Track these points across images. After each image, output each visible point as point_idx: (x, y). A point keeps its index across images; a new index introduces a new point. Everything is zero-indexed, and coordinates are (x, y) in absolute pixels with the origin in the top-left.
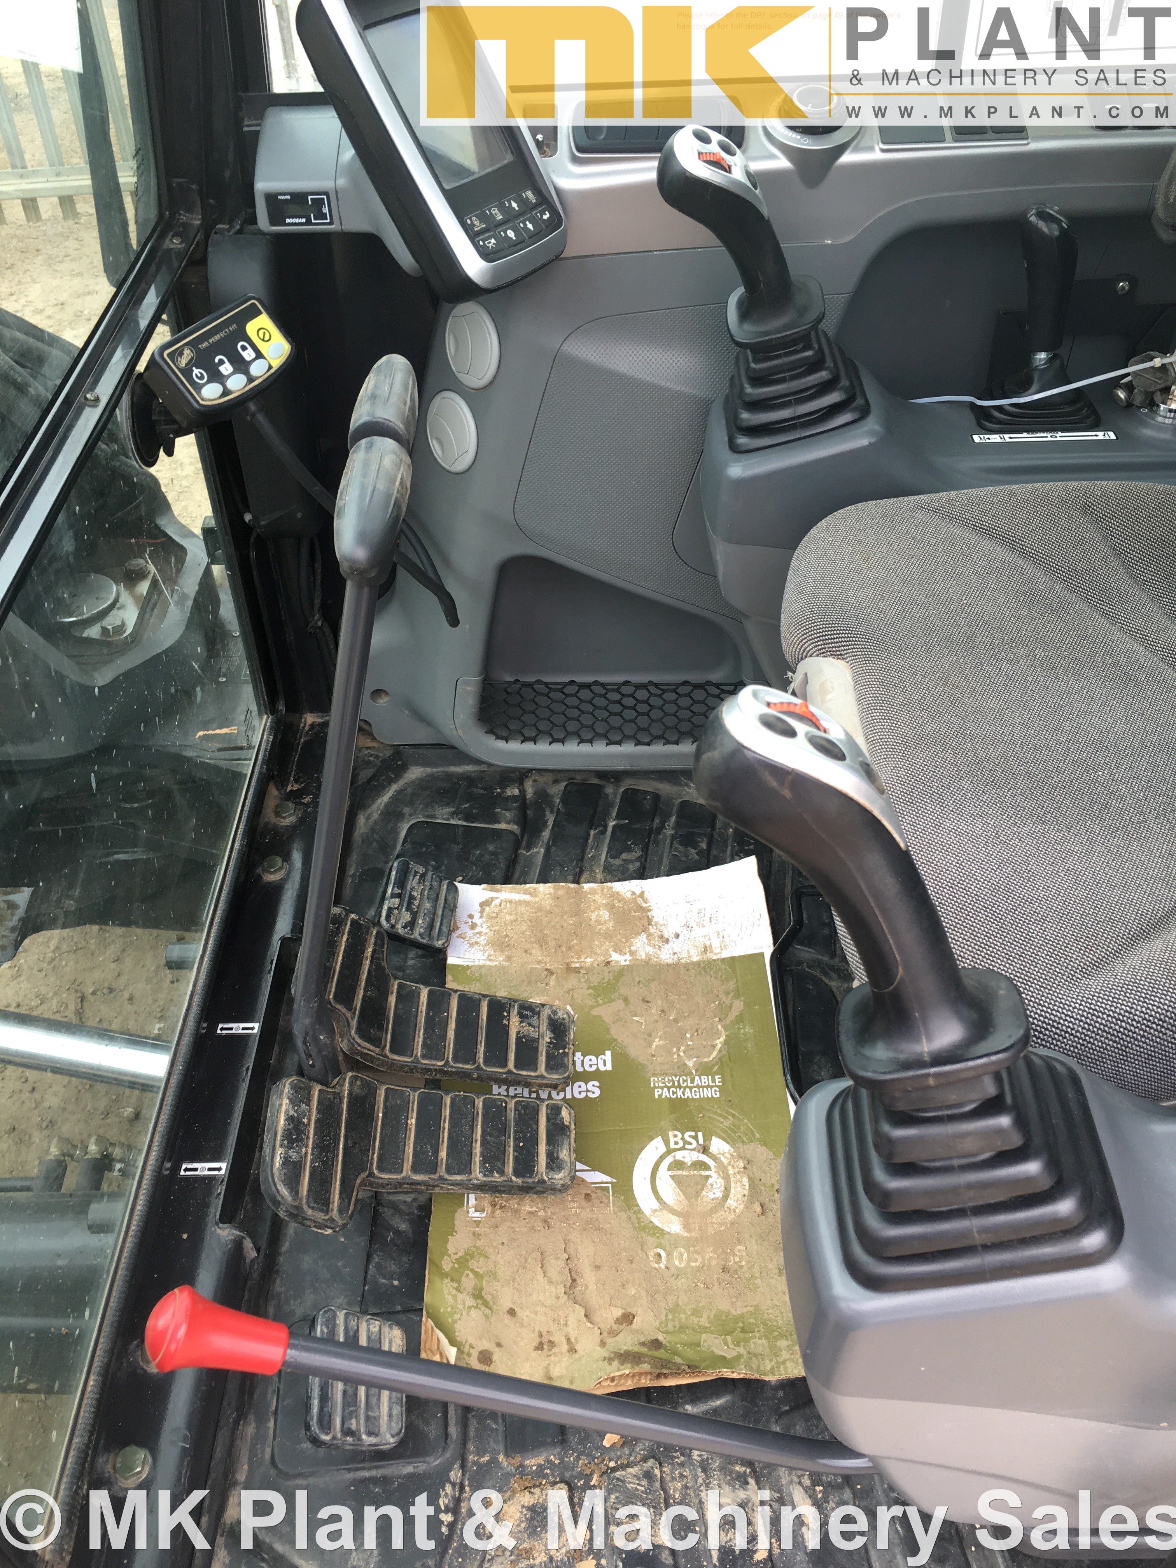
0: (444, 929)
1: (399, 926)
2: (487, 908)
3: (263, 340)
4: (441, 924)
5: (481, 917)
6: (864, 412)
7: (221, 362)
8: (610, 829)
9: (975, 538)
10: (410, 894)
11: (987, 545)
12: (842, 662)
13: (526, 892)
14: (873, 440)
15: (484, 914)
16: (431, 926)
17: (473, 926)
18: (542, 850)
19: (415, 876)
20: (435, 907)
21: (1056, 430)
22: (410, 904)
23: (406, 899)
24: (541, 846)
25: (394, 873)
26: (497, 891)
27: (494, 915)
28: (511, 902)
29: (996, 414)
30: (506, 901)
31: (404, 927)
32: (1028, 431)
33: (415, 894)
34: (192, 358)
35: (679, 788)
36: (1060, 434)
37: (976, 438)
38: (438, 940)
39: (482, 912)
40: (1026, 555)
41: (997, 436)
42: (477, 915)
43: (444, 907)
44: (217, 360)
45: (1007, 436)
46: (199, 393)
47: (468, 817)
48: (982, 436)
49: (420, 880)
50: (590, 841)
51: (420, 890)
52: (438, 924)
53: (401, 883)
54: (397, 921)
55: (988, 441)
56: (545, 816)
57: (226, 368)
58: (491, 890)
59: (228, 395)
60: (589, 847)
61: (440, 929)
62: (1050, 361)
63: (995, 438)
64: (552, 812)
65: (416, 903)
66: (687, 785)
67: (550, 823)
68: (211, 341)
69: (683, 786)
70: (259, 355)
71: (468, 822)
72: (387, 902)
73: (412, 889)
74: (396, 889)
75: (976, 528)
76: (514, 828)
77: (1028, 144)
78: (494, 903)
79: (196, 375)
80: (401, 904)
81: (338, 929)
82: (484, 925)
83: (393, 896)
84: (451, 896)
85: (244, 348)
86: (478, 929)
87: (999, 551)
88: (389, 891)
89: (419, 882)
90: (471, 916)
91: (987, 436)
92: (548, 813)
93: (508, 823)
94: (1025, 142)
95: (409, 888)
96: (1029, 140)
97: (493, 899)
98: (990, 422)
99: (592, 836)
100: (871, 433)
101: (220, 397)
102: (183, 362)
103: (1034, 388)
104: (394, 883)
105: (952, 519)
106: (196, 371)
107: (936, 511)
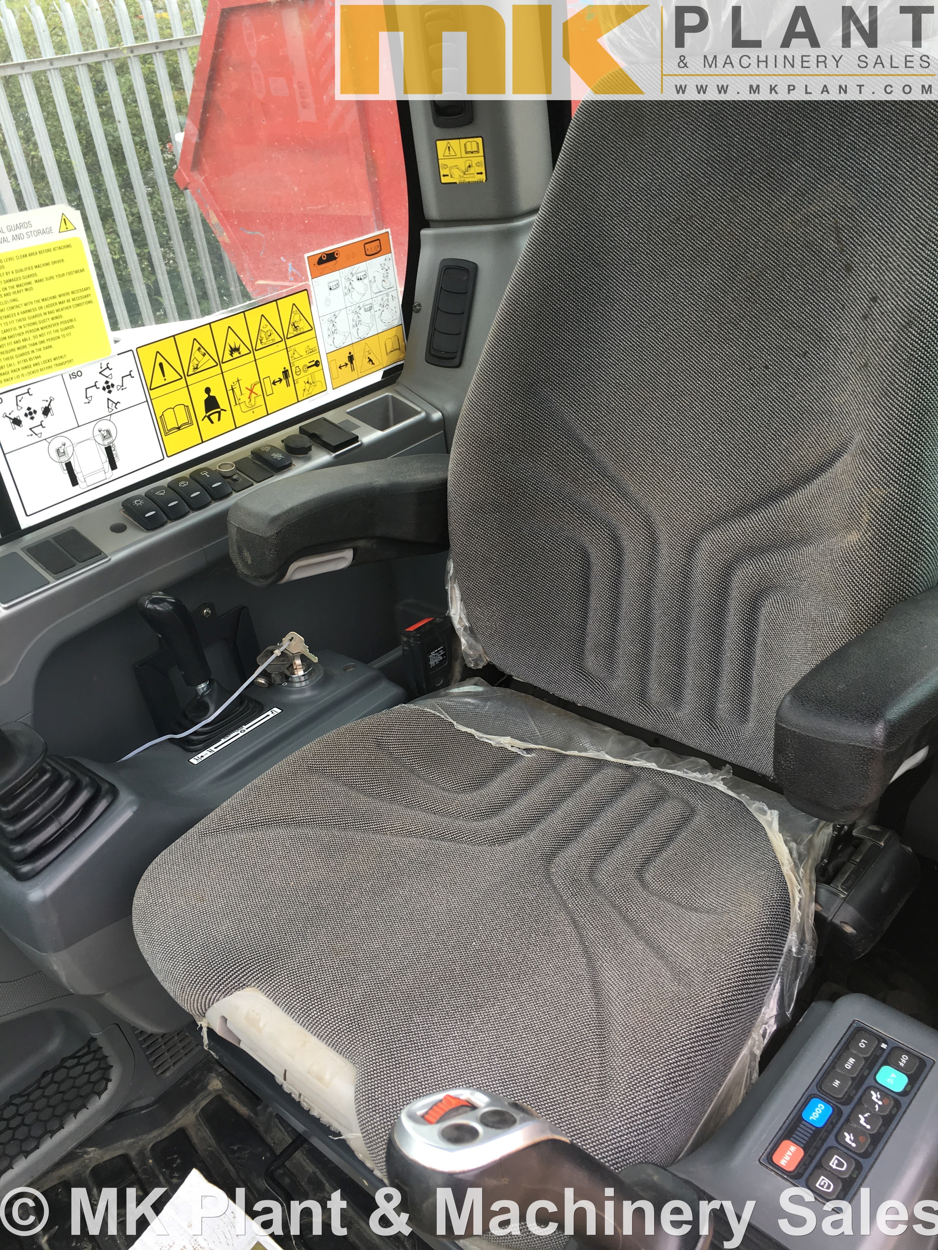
6: (114, 793)
9: (259, 834)
11: (272, 833)
12: (248, 989)
14: (135, 808)
21: (240, 726)
29: (195, 738)
32: (223, 737)
35: (81, 1160)
36: (245, 727)
37: (194, 761)
40: (300, 824)
41: (205, 752)
45: (212, 748)
48: (196, 757)
55: (203, 759)
62: (209, 686)
63: (206, 754)
66: (86, 1153)
69: (82, 1156)
75: (253, 826)
77: (110, 560)
87: (281, 832)
91: (199, 756)
94: (107, 559)
96: (109, 557)
98: (195, 745)
100: (130, 804)
103: (212, 708)
105: (233, 829)
107: (217, 831)
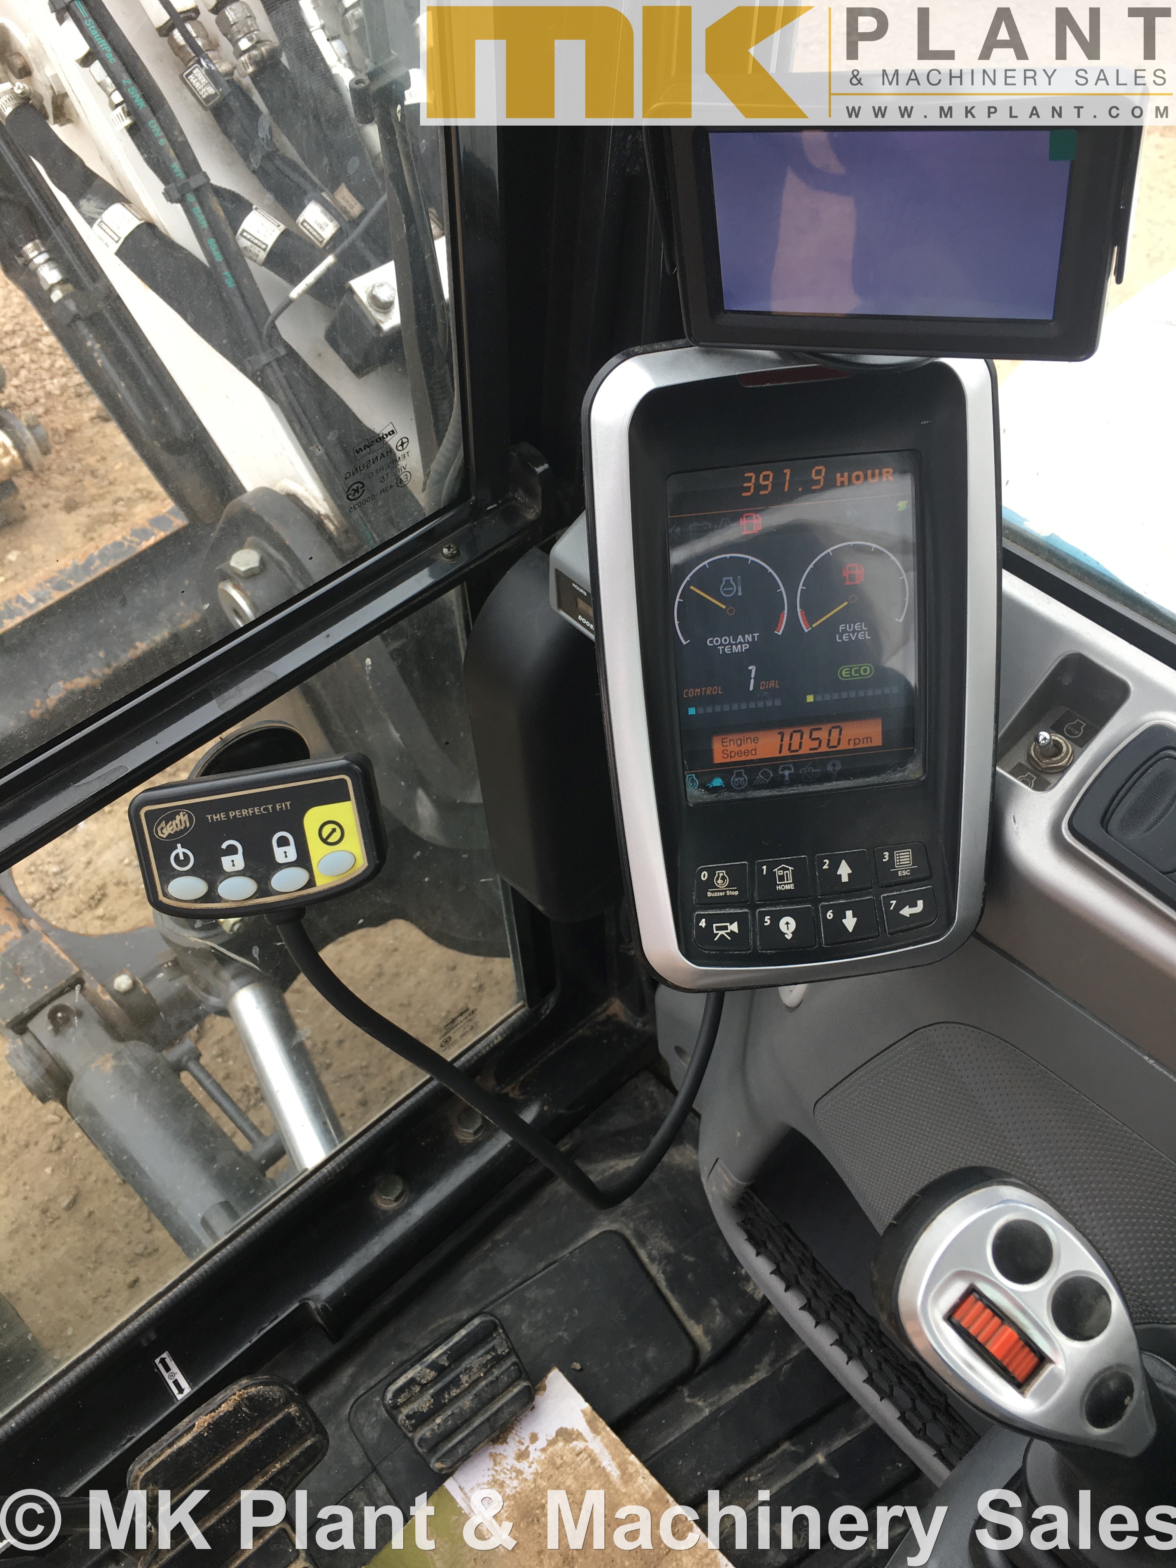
0: (460, 1451)
1: (405, 1411)
2: (561, 1444)
3: (325, 841)
4: (461, 1442)
5: (543, 1450)
7: (232, 850)
8: (809, 1464)
10: (458, 1376)
13: (622, 1466)
15: (551, 1449)
16: (447, 1435)
17: (522, 1455)
18: (707, 1412)
19: (487, 1353)
20: (475, 1413)
22: (446, 1388)
23: (448, 1379)
24: (711, 1404)
25: (463, 1332)
26: (595, 1431)
27: (559, 1462)
28: (594, 1461)
30: (590, 1456)
31: (408, 1417)
33: (464, 1378)
34: (186, 829)
38: (438, 1460)
39: (552, 1443)
42: (542, 1443)
43: (488, 1419)
44: (224, 846)
46: (165, 881)
47: (676, 1280)
49: (488, 1361)
50: (770, 1456)
51: (474, 1378)
52: (460, 1437)
53: (458, 1354)
54: (405, 1404)
56: (759, 1361)
57: (234, 862)
58: (590, 1423)
59: (213, 901)
60: (760, 1465)
61: (455, 1447)
64: (772, 1364)
65: (454, 1392)
67: (754, 1379)
68: (232, 814)
70: (303, 860)
71: (670, 1286)
72: (418, 1368)
73: (468, 1370)
74: (445, 1358)
76: (706, 1345)
78: (575, 1443)
79: (177, 855)
80: (433, 1382)
81: (254, 1419)
82: (534, 1466)
83: (433, 1366)
84: (512, 1408)
85: (283, 842)
86: (523, 1465)
88: (435, 1355)
89: (485, 1365)
90: (534, 1438)
92: (766, 1360)
93: (707, 1332)
95: (464, 1365)
97: (579, 1436)
99: (779, 1451)
101: (196, 901)
102: (167, 830)
104: (450, 1349)
106: (180, 850)
